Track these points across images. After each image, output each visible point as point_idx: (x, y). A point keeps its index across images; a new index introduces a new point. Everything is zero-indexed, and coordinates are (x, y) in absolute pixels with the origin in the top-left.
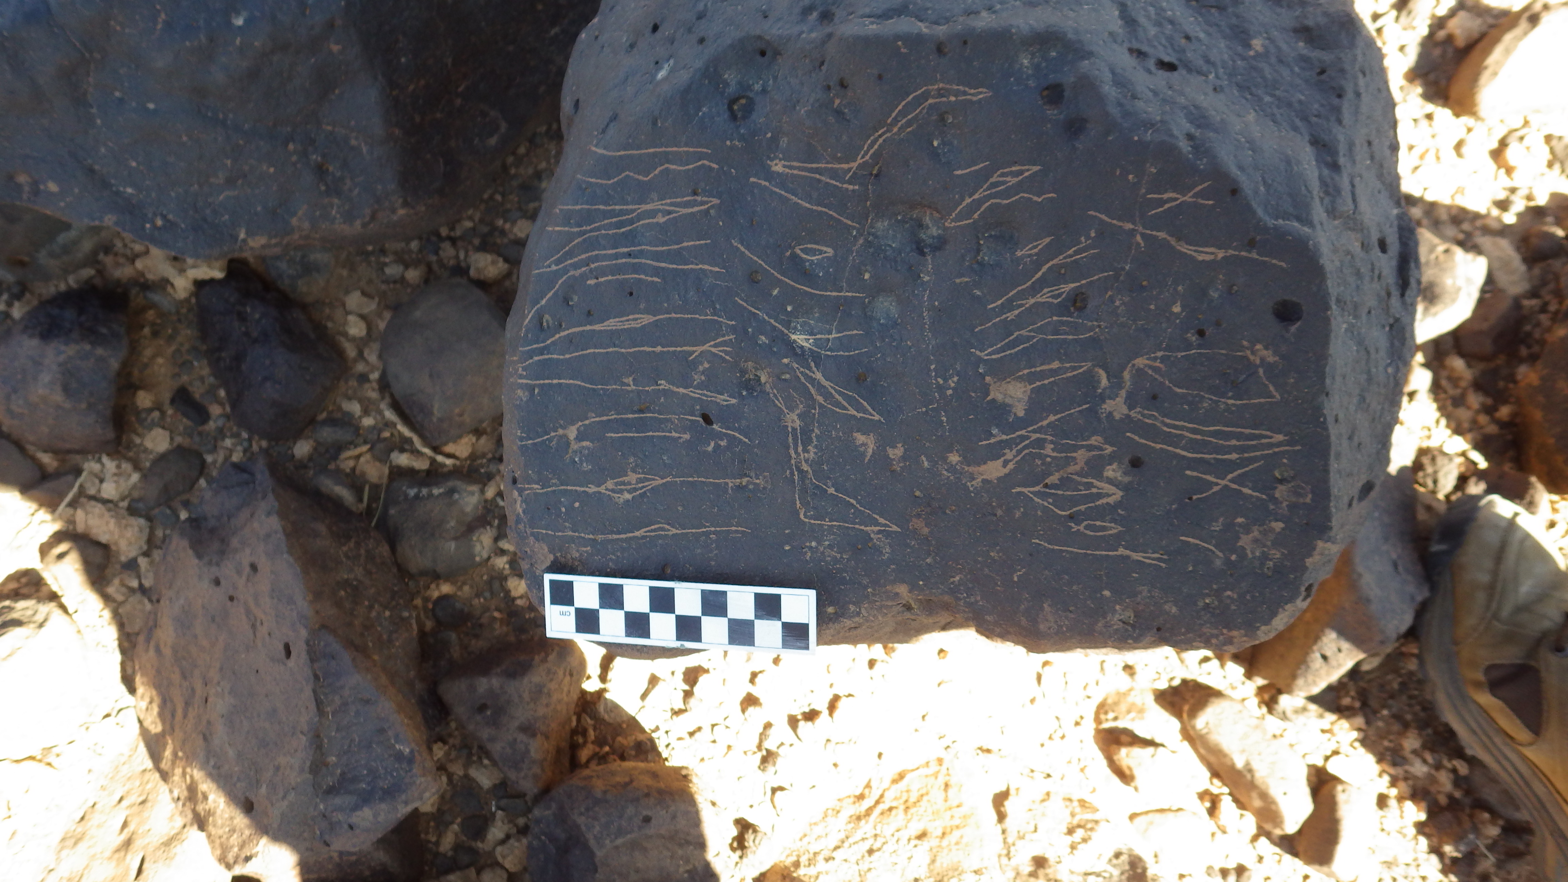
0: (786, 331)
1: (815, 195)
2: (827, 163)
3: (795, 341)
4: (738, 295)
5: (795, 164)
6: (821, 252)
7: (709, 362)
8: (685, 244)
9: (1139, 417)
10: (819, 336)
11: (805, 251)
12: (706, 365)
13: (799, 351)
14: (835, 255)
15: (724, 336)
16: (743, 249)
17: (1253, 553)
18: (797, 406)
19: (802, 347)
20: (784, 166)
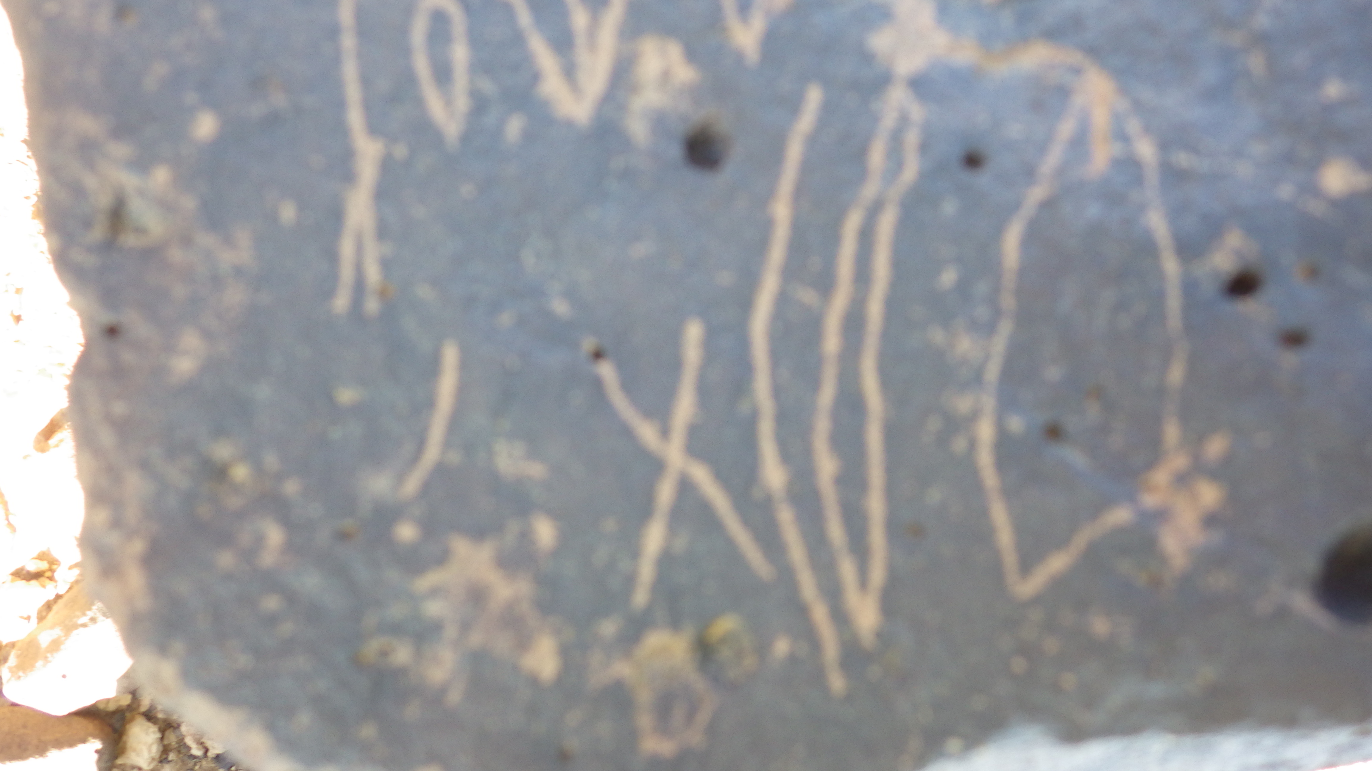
9: (889, 121)
17: (435, 592)
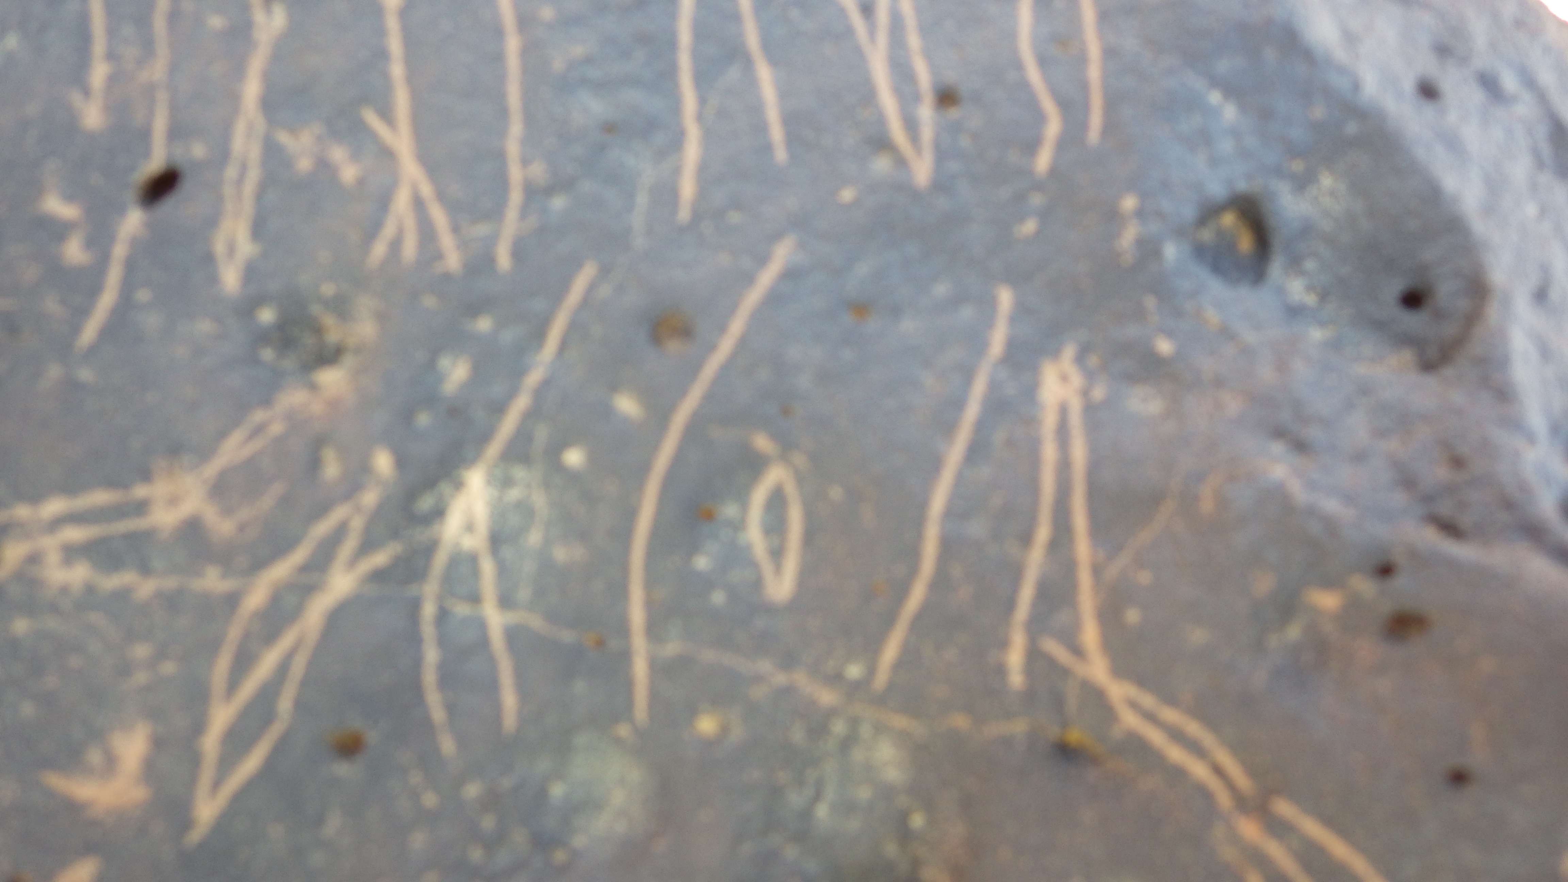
0: (494, 449)
1: (977, 529)
2: (1097, 570)
3: (459, 485)
4: (605, 271)
5: (1079, 452)
6: (777, 554)
7: (361, 182)
8: (765, 74)
10: (487, 567)
11: (777, 500)
12: (349, 173)
13: (425, 503)
14: (770, 609)
15: (455, 229)
16: (767, 278)
18: (227, 511)
19: (439, 513)
20: (1063, 411)
